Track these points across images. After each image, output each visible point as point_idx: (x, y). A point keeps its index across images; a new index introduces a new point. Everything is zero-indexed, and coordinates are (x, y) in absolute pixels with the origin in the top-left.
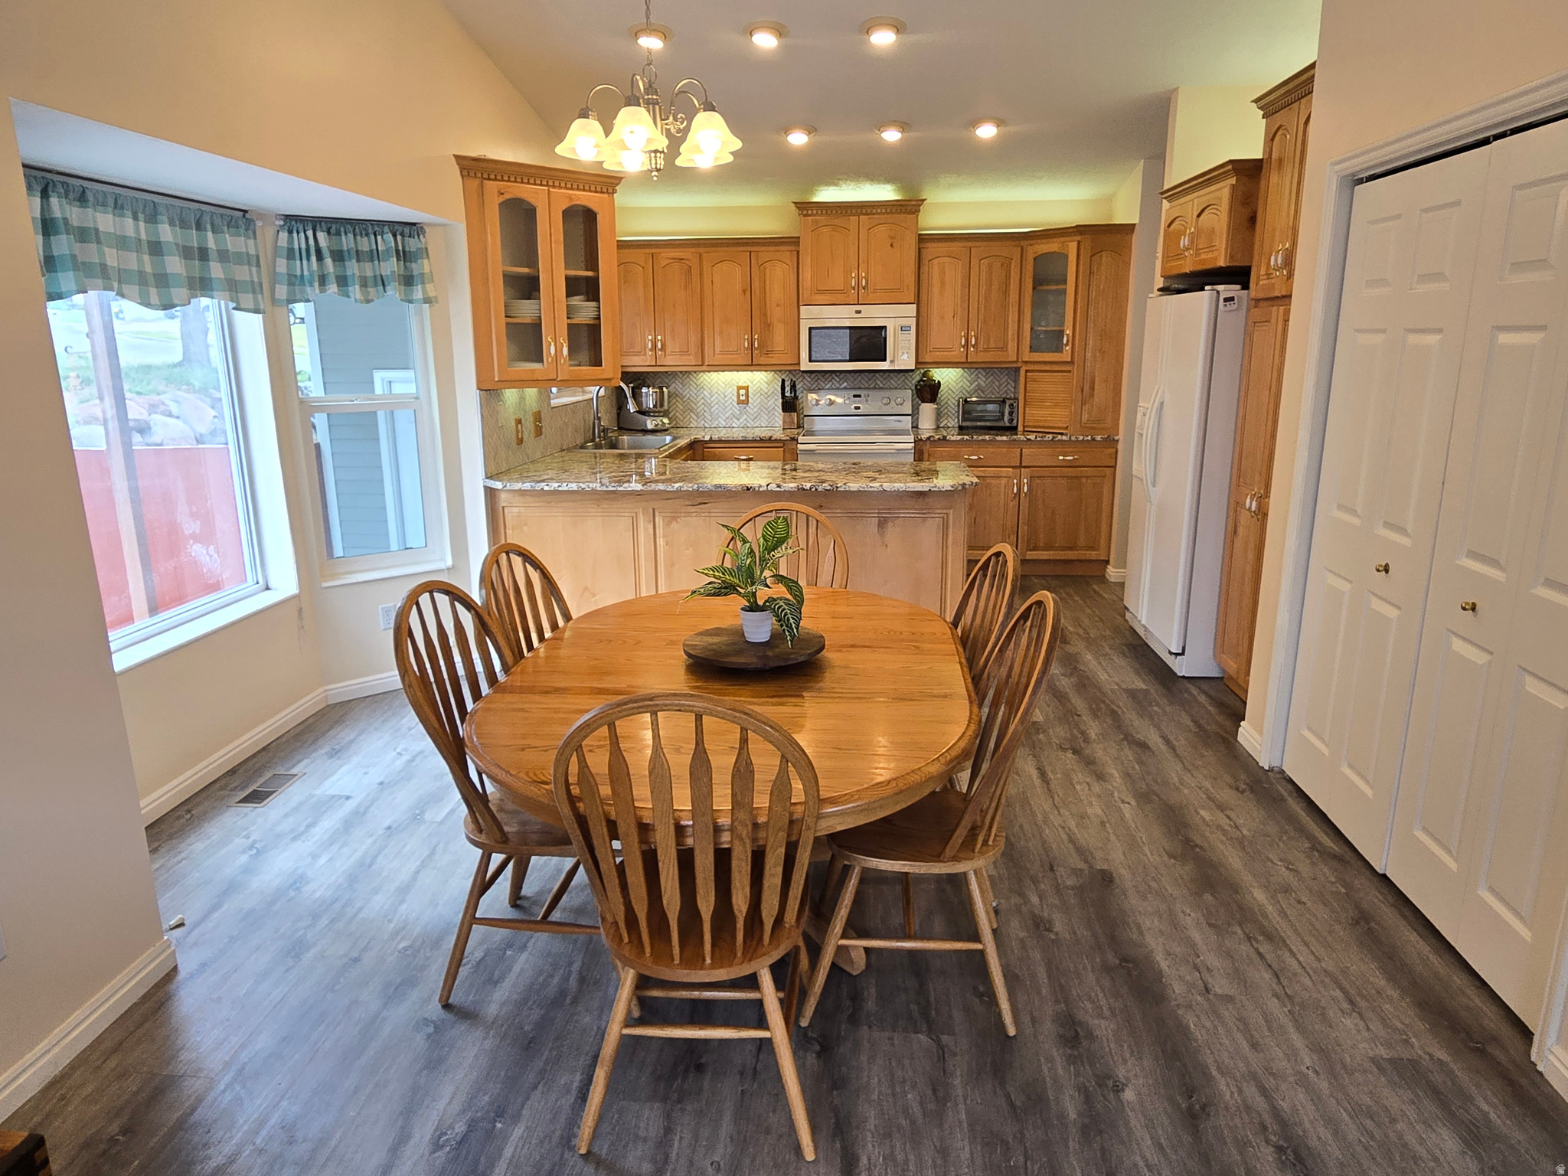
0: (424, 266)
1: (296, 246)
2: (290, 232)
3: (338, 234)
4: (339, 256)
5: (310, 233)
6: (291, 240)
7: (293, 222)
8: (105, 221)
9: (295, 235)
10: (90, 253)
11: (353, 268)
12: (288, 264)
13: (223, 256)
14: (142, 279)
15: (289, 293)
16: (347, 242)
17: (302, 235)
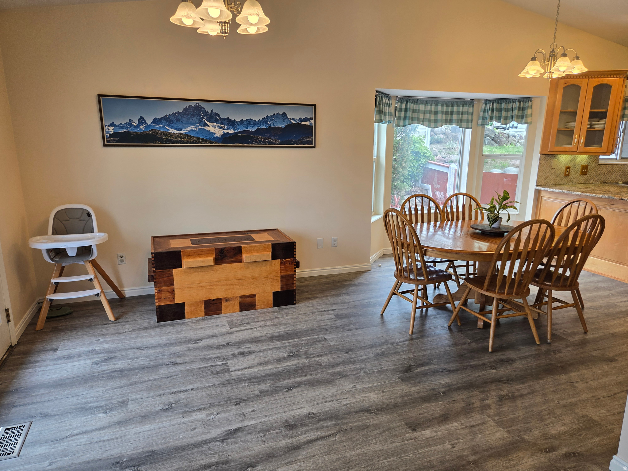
0: (529, 111)
1: (487, 108)
2: (486, 104)
3: (501, 103)
4: (500, 110)
5: (491, 104)
6: (486, 106)
7: (487, 101)
8: (422, 107)
9: (487, 105)
10: (416, 115)
11: (504, 114)
12: (483, 114)
13: (458, 113)
14: (430, 121)
15: (482, 122)
16: (504, 106)
17: (489, 105)
